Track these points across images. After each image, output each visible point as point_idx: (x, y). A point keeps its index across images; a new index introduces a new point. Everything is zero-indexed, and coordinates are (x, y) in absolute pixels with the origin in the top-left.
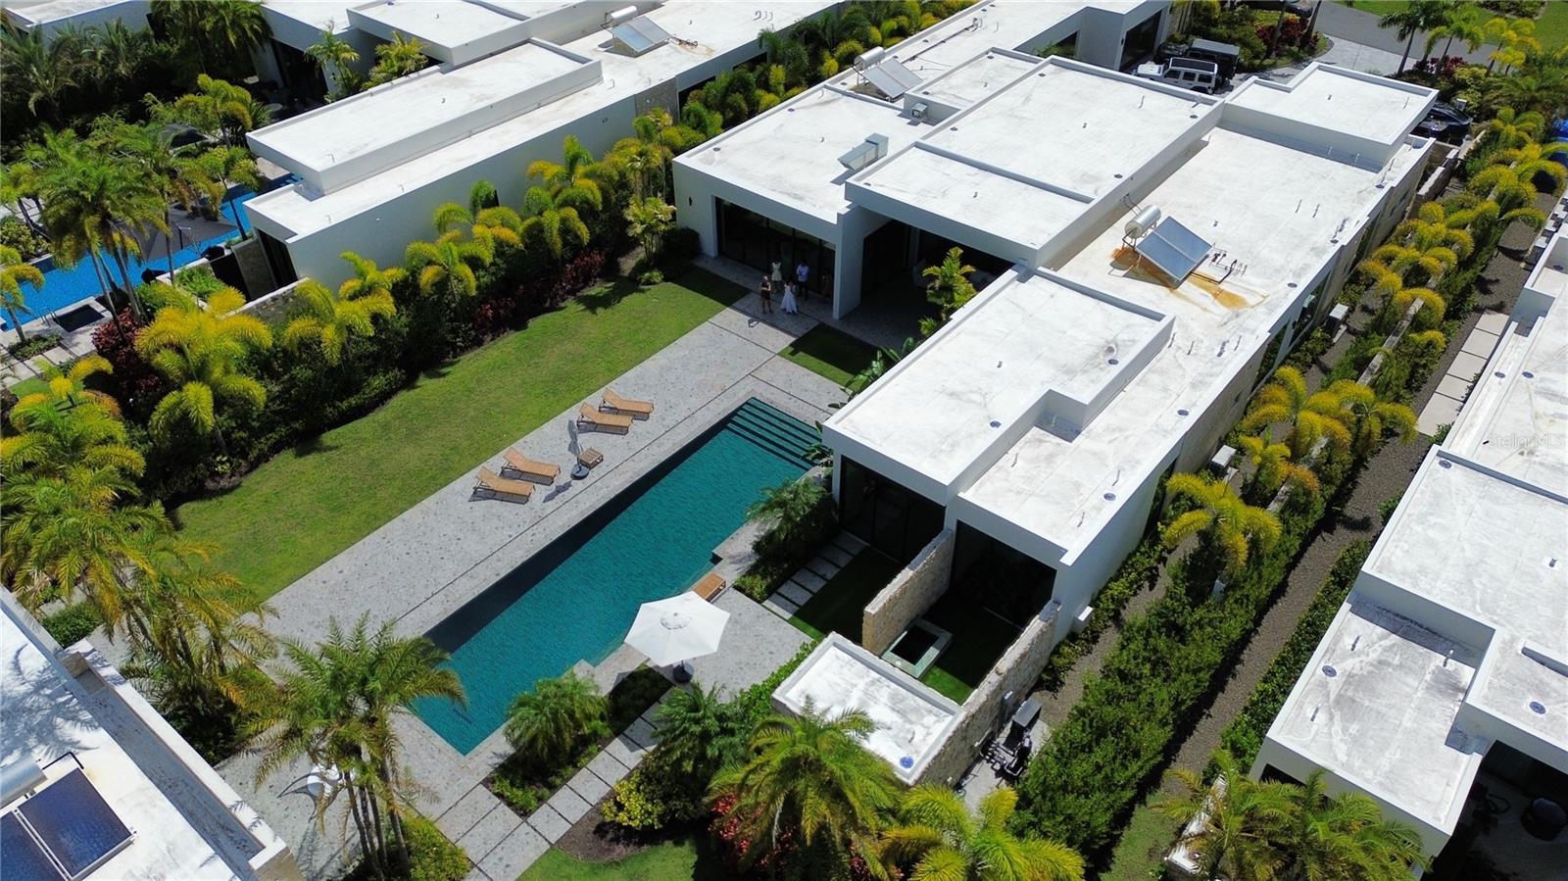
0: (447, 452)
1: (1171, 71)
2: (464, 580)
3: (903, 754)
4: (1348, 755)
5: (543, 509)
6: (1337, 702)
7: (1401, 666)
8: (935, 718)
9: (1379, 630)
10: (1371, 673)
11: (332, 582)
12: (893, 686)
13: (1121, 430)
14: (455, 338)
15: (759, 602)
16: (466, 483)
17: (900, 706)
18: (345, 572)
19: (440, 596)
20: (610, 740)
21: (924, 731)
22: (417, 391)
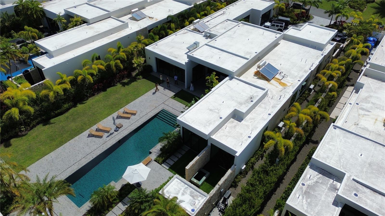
0: (83, 124)
1: (273, 24)
2: (84, 159)
3: (192, 208)
4: (307, 208)
5: (106, 140)
6: (305, 193)
7: (322, 183)
8: (201, 198)
9: (317, 173)
10: (314, 185)
11: (49, 160)
12: (191, 189)
13: (253, 119)
14: (87, 94)
15: (161, 164)
16: (87, 133)
17: (192, 195)
18: (53, 157)
19: (77, 164)
20: (118, 203)
21: (198, 202)
22: (76, 108)
